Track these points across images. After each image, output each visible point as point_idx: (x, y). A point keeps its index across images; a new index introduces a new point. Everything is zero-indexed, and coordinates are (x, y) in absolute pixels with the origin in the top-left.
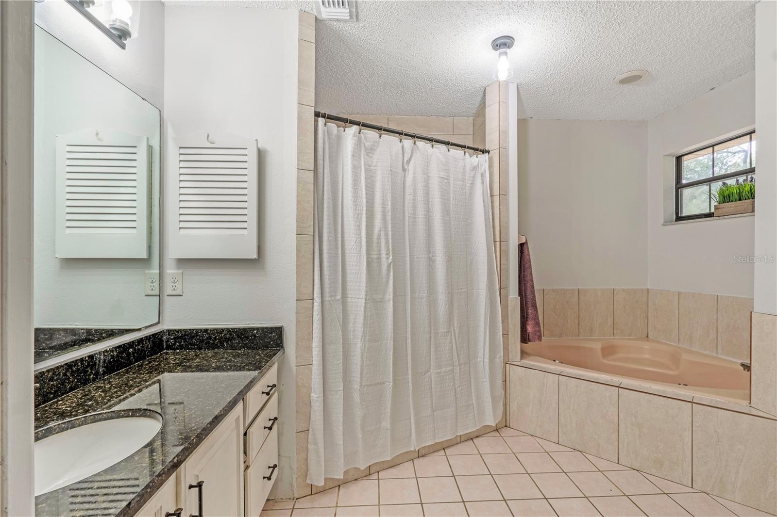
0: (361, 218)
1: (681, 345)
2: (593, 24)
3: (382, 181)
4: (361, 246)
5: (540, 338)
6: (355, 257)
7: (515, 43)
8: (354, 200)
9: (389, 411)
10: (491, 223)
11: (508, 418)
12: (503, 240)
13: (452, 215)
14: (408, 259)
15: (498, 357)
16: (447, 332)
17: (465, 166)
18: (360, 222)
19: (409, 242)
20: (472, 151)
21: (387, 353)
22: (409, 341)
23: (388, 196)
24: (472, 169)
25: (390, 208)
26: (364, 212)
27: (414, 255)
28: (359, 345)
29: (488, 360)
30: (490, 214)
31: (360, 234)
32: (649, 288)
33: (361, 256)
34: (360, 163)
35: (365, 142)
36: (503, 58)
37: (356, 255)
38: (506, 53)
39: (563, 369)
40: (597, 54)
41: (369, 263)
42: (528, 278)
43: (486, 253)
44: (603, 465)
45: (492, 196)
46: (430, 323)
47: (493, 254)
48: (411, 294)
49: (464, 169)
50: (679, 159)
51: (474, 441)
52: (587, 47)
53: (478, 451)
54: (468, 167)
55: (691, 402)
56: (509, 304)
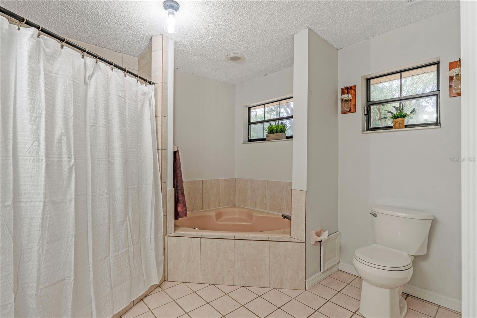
0: (39, 121)
1: (251, 208)
2: (227, 15)
3: (64, 89)
4: (39, 150)
5: (186, 215)
6: (32, 160)
7: (179, 9)
8: (31, 102)
9: (70, 304)
10: (156, 136)
11: (166, 275)
12: (164, 149)
13: (127, 127)
14: (89, 162)
15: (160, 232)
16: (123, 221)
17: (137, 91)
18: (38, 125)
19: (91, 147)
20: (143, 81)
21: (68, 250)
22: (90, 234)
23: (70, 104)
24: (142, 94)
25: (72, 115)
26: (43, 116)
27: (95, 159)
28: (36, 249)
29: (154, 237)
30: (155, 129)
31: (38, 137)
32: (236, 178)
33: (39, 159)
34: (39, 67)
35: (44, 47)
36: (171, 16)
37: (33, 158)
38: (173, 14)
39: (201, 233)
40: (223, 36)
41: (47, 165)
42: (179, 175)
43: (153, 158)
44: (227, 289)
45: (156, 116)
46: (109, 215)
47: (157, 158)
48: (92, 193)
49: (137, 93)
50: (249, 109)
51: (144, 300)
52: (220, 29)
53: (149, 308)
54: (140, 92)
55: (268, 241)
56: (167, 194)
